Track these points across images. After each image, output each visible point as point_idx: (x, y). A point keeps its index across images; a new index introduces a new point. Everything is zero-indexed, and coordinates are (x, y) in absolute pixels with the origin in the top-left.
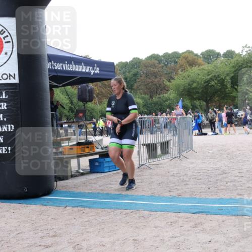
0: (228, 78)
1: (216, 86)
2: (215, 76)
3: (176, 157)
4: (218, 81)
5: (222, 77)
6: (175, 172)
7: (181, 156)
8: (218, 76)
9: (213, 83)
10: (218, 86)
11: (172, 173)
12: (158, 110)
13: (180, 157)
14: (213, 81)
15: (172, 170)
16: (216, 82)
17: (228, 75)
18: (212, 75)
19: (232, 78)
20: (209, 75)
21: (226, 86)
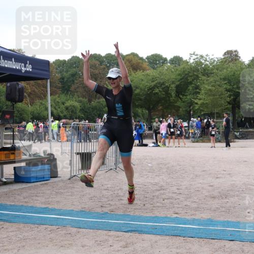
0: (173, 86)
1: (160, 93)
2: (159, 83)
3: (111, 169)
4: (163, 89)
5: (167, 84)
6: (109, 186)
7: (118, 168)
8: (163, 84)
9: (157, 91)
10: (163, 94)
11: (106, 187)
12: (96, 116)
13: (116, 169)
14: (158, 88)
15: (106, 183)
16: (161, 90)
17: (173, 83)
18: (156, 82)
19: (177, 87)
20: (153, 81)
21: (170, 94)
